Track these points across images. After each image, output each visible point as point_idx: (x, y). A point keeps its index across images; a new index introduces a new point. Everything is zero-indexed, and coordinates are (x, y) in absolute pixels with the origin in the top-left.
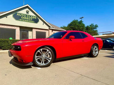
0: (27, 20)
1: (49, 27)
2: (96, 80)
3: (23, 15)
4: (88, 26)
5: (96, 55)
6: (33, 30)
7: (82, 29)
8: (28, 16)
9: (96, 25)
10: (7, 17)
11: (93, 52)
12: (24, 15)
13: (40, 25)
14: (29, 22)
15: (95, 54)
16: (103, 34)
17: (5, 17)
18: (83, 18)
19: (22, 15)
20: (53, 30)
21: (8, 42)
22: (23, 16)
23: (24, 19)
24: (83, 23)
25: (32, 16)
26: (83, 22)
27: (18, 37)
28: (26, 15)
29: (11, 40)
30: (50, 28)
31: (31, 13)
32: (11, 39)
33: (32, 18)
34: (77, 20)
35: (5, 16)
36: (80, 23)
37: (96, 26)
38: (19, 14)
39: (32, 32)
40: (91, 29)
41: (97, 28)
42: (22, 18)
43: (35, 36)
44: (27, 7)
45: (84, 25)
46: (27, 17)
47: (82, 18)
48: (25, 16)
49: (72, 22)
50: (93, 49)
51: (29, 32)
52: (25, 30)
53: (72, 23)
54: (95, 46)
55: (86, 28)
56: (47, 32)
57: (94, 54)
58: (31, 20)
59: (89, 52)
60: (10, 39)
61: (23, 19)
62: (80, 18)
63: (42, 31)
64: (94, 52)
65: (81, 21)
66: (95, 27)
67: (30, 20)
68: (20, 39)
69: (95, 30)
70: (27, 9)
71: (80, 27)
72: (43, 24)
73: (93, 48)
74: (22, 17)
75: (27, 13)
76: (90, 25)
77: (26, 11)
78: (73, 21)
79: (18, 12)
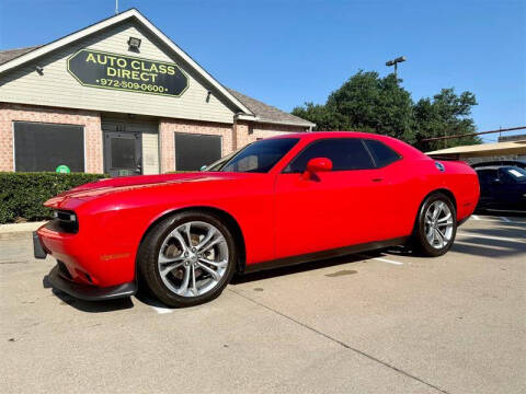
0: (134, 81)
1: (236, 110)
2: (404, 369)
3: (112, 59)
4: (427, 102)
5: (445, 243)
6: (163, 126)
7: (397, 115)
8: (136, 65)
9: (468, 93)
10: (41, 74)
11: (427, 232)
12: (118, 58)
13: (193, 103)
14: (140, 89)
15: (436, 242)
16: (502, 140)
17: (36, 73)
18: (400, 60)
19: (109, 61)
20: (252, 125)
21: (48, 184)
22: (116, 67)
23: (121, 80)
24: (401, 85)
25: (157, 65)
26: (401, 81)
27: (94, 162)
28: (129, 61)
29: (62, 178)
30: (241, 117)
31: (149, 51)
32: (63, 170)
33: (154, 72)
34: (375, 75)
35: (34, 69)
36: (387, 87)
37: (468, 101)
38: (95, 55)
39: (156, 136)
40: (441, 113)
41: (473, 109)
42: (112, 72)
43: (172, 153)
44: (132, 22)
45: (405, 96)
46: (131, 70)
47: (395, 63)
48: (122, 63)
49: (348, 85)
50: (430, 219)
51: (144, 135)
52: (124, 129)
53: (348, 87)
54: (436, 203)
55: (415, 109)
56: (226, 134)
57: (431, 242)
58: (150, 82)
59: (408, 231)
60: (58, 170)
61: (116, 77)
62: (389, 64)
63: (204, 133)
64: (431, 229)
65: (392, 78)
66: (463, 102)
67: (147, 83)
68: (105, 171)
69: (461, 118)
70: (132, 32)
71: (388, 106)
72: (208, 98)
73: (427, 214)
74: (109, 69)
75: (134, 49)
76: (435, 97)
77: (129, 43)
78: (355, 79)
79: (91, 47)
